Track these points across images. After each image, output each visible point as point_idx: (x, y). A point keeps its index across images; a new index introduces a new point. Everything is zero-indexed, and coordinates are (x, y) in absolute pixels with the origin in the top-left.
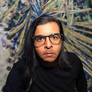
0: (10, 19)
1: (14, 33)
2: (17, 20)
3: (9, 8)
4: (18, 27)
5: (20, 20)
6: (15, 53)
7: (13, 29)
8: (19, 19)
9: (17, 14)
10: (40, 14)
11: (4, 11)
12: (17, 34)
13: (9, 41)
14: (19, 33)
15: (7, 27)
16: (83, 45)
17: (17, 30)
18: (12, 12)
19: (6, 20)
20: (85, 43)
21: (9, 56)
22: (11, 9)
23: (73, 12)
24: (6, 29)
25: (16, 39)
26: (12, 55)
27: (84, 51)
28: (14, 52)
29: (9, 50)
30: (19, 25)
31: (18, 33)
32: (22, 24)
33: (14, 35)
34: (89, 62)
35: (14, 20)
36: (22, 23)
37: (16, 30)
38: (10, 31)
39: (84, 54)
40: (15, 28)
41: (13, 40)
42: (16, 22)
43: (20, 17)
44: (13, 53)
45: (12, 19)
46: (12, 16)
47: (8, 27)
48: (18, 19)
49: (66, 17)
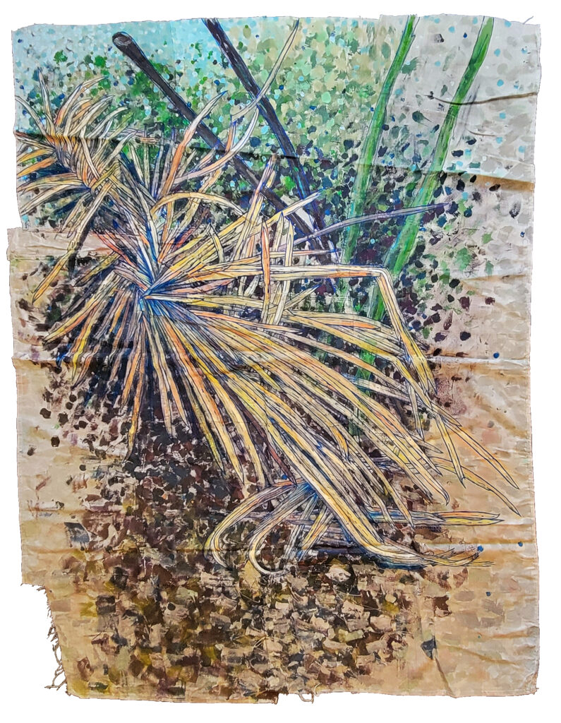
0: (49, 302)
1: (58, 336)
2: (65, 303)
3: (45, 276)
4: (70, 322)
5: (74, 303)
6: (61, 382)
7: (56, 326)
8: (71, 301)
9: (67, 289)
10: (157, 279)
11: (35, 286)
12: (66, 339)
13: (48, 353)
14: (70, 336)
15: (43, 321)
16: (313, 395)
17: (66, 327)
18: (54, 284)
19: (42, 305)
20: (321, 389)
21: (47, 385)
22: (50, 279)
23: (289, 273)
24: (40, 327)
25: (63, 351)
26: (55, 385)
27: (313, 417)
28: (59, 380)
29: (46, 372)
30: (71, 315)
31: (68, 336)
32: (80, 313)
33: (58, 341)
34: (325, 455)
35: (58, 304)
36: (78, 310)
37: (62, 328)
38: (50, 331)
39: (313, 427)
40: (61, 324)
41: (55, 353)
42: (64, 307)
43: (73, 296)
44: (57, 382)
45: (54, 302)
46: (54, 293)
47: (46, 322)
48: (69, 301)
49: (259, 292)
